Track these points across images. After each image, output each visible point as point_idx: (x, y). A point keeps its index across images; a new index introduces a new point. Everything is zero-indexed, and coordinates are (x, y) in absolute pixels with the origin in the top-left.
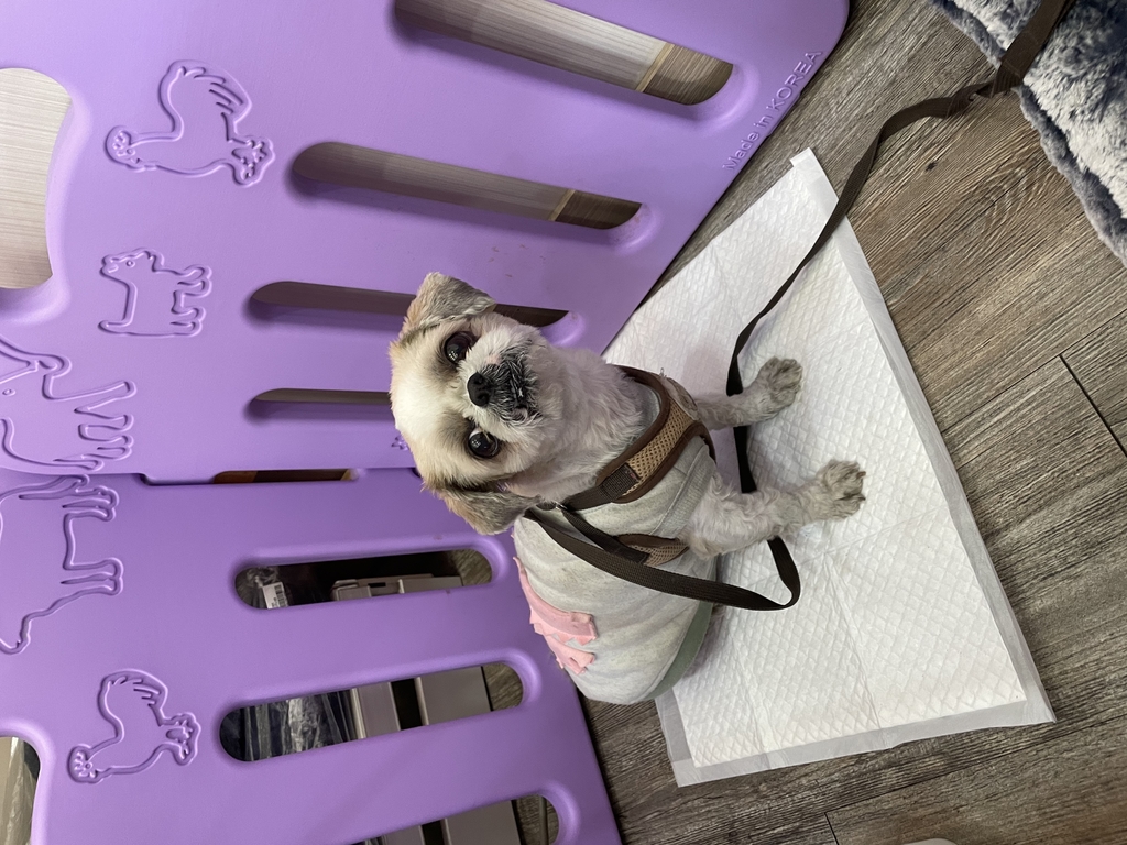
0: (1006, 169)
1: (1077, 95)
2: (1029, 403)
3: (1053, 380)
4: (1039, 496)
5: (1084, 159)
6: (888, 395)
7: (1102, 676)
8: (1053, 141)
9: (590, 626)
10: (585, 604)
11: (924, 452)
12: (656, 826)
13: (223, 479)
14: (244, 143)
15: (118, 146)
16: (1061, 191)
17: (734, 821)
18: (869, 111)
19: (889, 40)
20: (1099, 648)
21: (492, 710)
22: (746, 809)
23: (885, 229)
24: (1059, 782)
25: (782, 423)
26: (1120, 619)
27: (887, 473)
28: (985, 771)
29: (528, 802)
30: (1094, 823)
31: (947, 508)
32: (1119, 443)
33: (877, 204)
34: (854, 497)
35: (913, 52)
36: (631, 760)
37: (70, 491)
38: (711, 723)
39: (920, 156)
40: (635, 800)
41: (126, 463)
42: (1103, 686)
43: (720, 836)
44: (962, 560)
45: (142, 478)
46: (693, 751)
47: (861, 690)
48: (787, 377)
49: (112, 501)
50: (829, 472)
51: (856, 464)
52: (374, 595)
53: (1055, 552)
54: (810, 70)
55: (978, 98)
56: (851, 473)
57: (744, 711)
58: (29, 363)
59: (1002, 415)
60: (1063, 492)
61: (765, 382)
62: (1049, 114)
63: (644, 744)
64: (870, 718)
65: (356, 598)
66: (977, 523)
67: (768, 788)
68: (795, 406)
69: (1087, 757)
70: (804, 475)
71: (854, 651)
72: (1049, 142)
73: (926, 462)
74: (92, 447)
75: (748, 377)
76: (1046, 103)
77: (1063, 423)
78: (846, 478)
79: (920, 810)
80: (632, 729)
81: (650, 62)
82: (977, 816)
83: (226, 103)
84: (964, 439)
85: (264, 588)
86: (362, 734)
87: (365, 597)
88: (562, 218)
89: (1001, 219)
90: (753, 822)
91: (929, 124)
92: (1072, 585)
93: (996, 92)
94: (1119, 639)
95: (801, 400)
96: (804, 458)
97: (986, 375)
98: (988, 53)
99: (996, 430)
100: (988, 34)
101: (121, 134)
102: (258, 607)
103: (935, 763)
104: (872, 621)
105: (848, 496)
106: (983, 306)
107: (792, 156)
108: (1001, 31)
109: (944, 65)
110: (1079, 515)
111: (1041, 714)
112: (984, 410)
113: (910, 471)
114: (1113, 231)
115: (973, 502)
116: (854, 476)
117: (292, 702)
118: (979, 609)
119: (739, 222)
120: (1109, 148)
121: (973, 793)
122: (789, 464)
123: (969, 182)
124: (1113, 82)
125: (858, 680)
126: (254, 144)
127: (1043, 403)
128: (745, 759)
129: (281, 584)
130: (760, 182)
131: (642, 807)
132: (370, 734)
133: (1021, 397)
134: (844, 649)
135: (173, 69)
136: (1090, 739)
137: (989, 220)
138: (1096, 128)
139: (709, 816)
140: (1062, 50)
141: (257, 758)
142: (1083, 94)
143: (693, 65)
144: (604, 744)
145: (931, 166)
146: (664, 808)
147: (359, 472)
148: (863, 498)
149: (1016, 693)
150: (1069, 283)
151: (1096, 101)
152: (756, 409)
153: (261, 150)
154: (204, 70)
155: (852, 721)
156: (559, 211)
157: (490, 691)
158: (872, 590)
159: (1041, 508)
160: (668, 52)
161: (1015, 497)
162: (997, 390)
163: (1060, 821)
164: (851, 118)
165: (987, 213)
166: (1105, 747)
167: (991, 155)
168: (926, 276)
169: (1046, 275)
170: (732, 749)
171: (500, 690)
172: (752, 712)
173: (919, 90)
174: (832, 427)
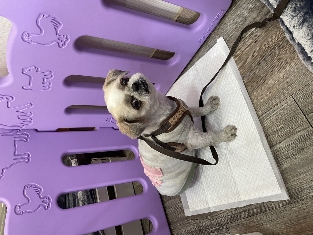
0: (276, 42)
1: (295, 21)
2: (283, 109)
3: (289, 102)
4: (286, 135)
5: (297, 39)
6: (244, 107)
7: (303, 187)
8: (289, 34)
9: (161, 172)
10: (159, 165)
11: (253, 123)
12: (180, 227)
13: (59, 130)
14: (61, 36)
15: (26, 37)
16: (292, 48)
17: (201, 226)
18: (239, 26)
19: (244, 6)
20: (302, 179)
21: (135, 194)
22: (204, 223)
23: (243, 60)
24: (291, 217)
25: (214, 115)
26: (308, 171)
27: (243, 129)
28: (270, 213)
29: (145, 220)
30: (300, 228)
31: (260, 139)
32: (308, 120)
33: (241, 53)
34: (234, 135)
35: (251, 9)
36: (173, 209)
37: (16, 134)
38: (195, 199)
39: (253, 39)
40: (174, 220)
41: (32, 126)
42: (303, 189)
43: (197, 230)
44: (264, 153)
45: (36, 130)
46: (190, 207)
47: (236, 190)
48: (216, 101)
49: (28, 137)
50: (227, 128)
51: (235, 126)
52: (102, 163)
53: (290, 151)
54: (222, 15)
55: (268, 22)
56: (233, 129)
57: (204, 195)
58: (3, 98)
59: (275, 112)
60: (292, 134)
61: (209, 103)
62: (287, 26)
63: (176, 204)
64: (238, 198)
65: (97, 163)
66: (268, 143)
67: (210, 217)
68: (218, 110)
69: (298, 209)
70: (220, 129)
71: (234, 179)
72: (288, 35)
73: (254, 125)
74: (22, 121)
75: (205, 102)
76: (286, 23)
77: (292, 114)
78: (231, 130)
79: (252, 224)
80: (173, 200)
81: (177, 13)
82: (268, 226)
83: (55, 25)
84: (265, 119)
85: (72, 160)
86: (99, 201)
87: (100, 163)
88: (153, 57)
89: (275, 57)
90: (206, 227)
91: (255, 30)
92: (295, 161)
93: (273, 20)
94: (307, 176)
95: (220, 108)
96: (220, 124)
97: (271, 101)
98: (271, 9)
99: (274, 117)
100: (270, 4)
101: (26, 34)
102: (70, 166)
103: (256, 211)
104: (239, 170)
105: (232, 135)
106: (270, 81)
107: (217, 39)
108: (274, 3)
109: (260, 13)
110: (297, 141)
111: (286, 197)
112: (270, 111)
113: (249, 128)
114: (305, 60)
115: (267, 137)
116: (234, 130)
117: (79, 192)
118: (269, 167)
119: (203, 58)
120: (304, 36)
121: (267, 219)
122: (216, 126)
123: (266, 46)
124: (305, 17)
125: (235, 187)
126: (64, 36)
127: (286, 109)
128: (204, 209)
129: (76, 159)
130: (208, 46)
131: (176, 222)
132: (101, 201)
133: (280, 107)
134: (231, 178)
135: (40, 15)
136: (299, 204)
137: (272, 57)
138: (301, 30)
139: (194, 225)
140: (291, 8)
141: (69, 208)
142: (297, 21)
143: (189, 13)
144: (166, 204)
145: (256, 42)
146: (182, 222)
147: (97, 128)
148: (236, 136)
149: (279, 191)
150: (294, 75)
151: (300, 22)
152: (207, 110)
153: (66, 38)
154: (49, 15)
155: (233, 198)
156: (152, 55)
157: (135, 189)
158: (239, 162)
159: (286, 139)
160: (182, 10)
161: (279, 136)
162: (274, 105)
163: (291, 228)
164: (234, 28)
165: (271, 55)
166: (304, 207)
167: (273, 38)
168: (254, 73)
169: (288, 73)
170: (200, 206)
171: (137, 189)
172: (206, 196)
173: (253, 20)
174: (228, 116)
